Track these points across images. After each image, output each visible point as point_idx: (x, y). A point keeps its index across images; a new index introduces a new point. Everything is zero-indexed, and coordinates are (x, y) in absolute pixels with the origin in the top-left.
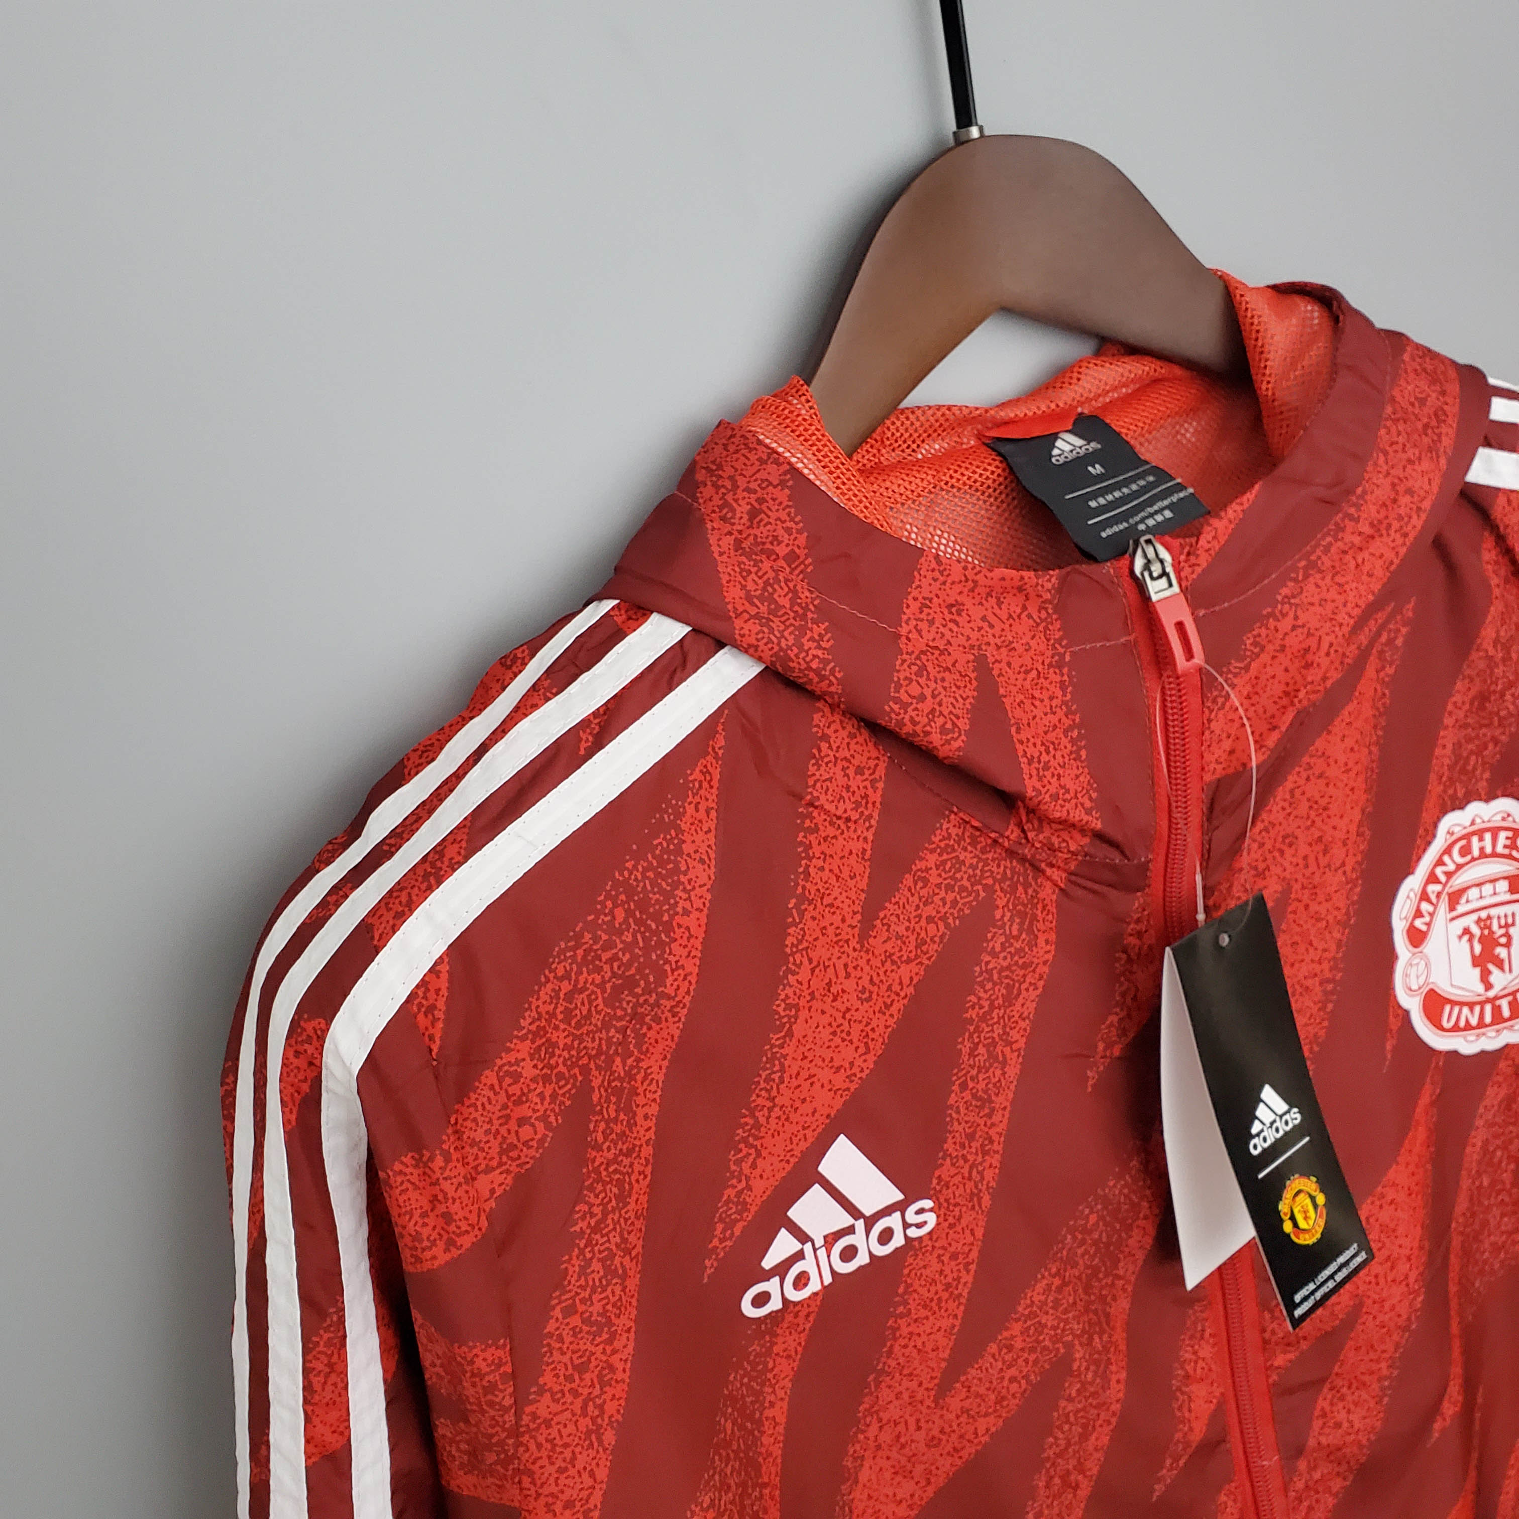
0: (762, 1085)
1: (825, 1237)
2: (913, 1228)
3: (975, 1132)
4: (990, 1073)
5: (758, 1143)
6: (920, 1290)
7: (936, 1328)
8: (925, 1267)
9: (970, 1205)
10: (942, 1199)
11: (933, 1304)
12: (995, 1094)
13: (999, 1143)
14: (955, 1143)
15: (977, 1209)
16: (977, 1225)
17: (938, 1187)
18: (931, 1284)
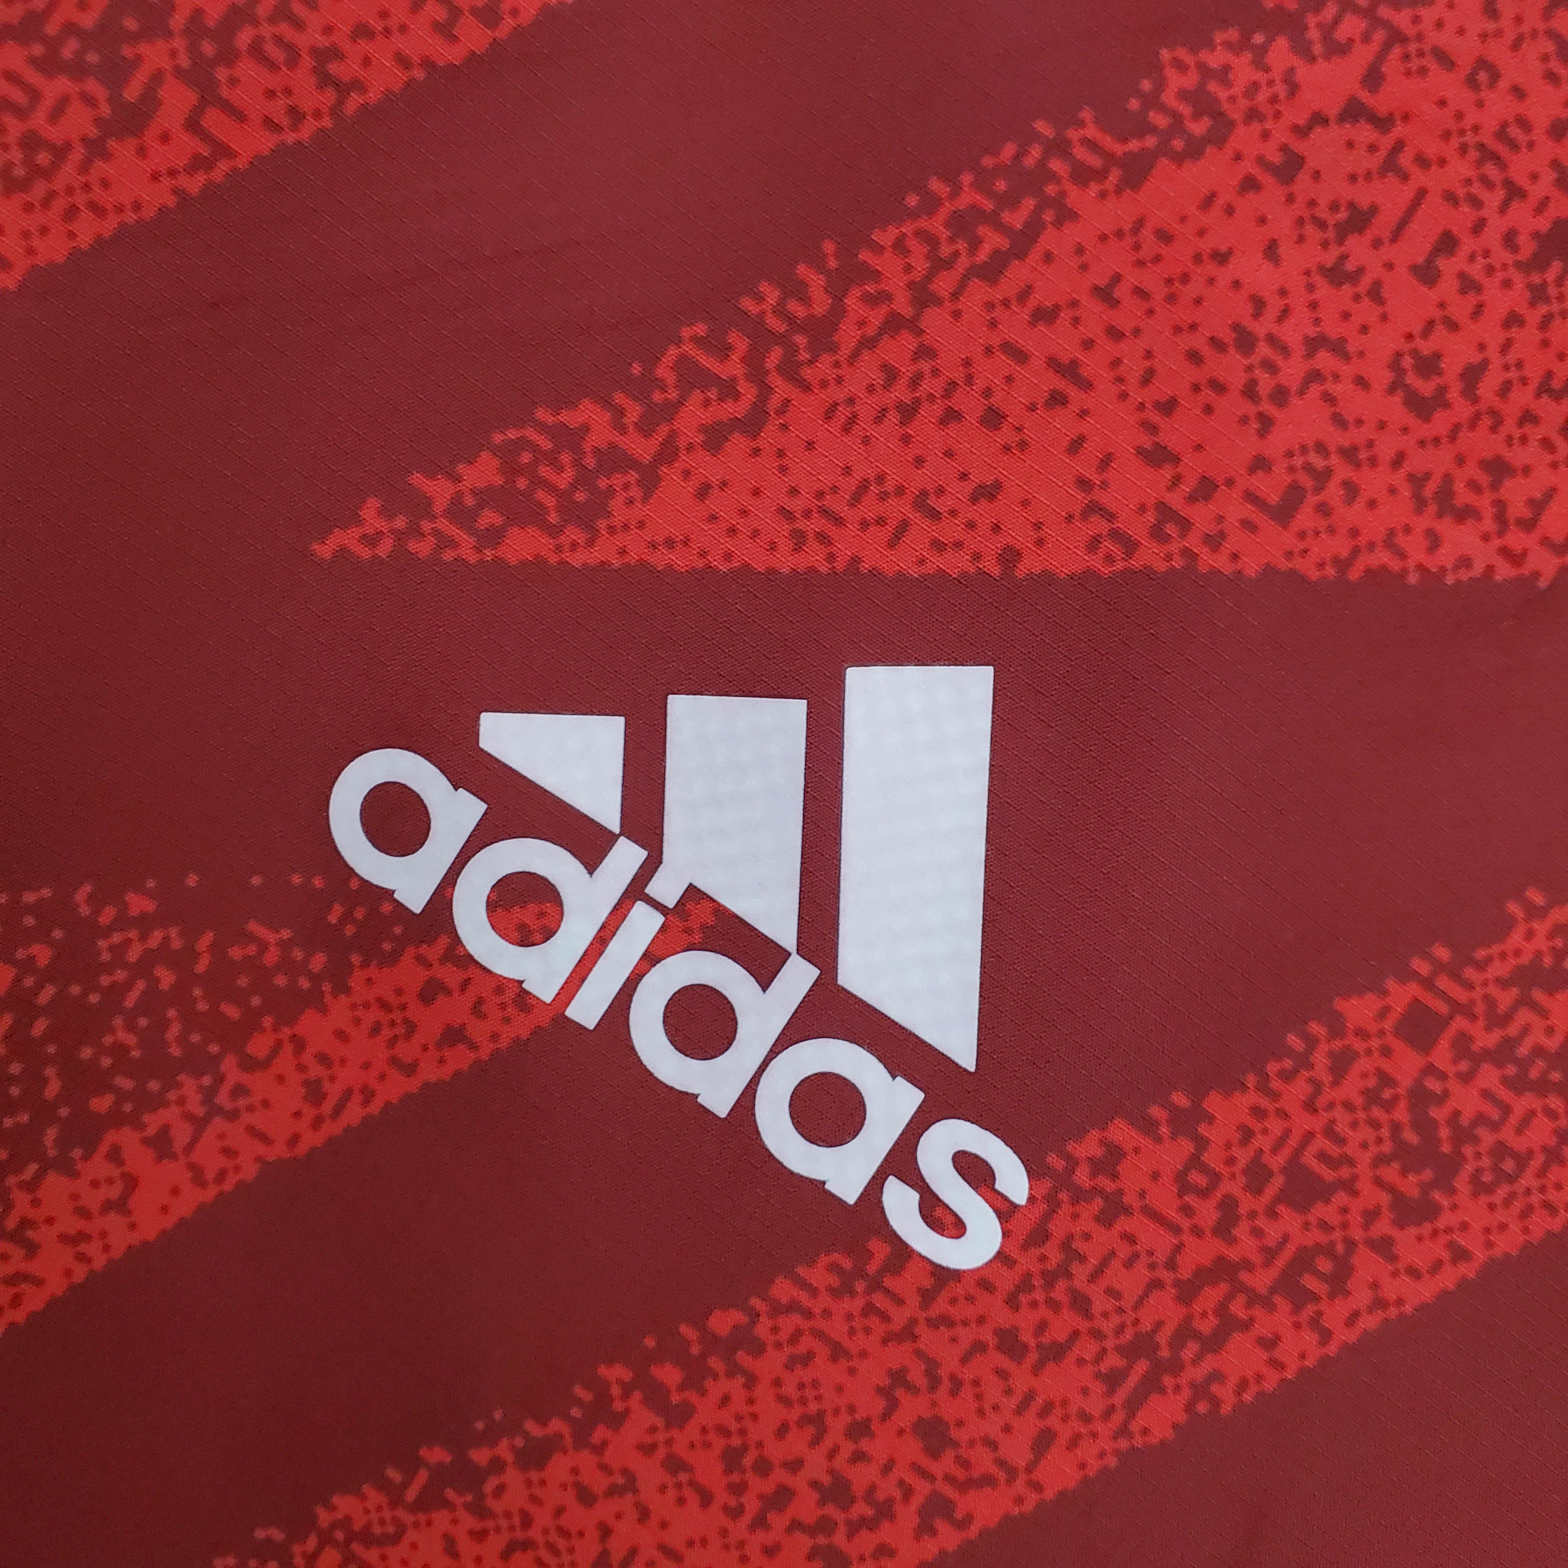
0: (937, 225)
1: (693, 893)
2: (913, 1197)
3: (1325, 1192)
4: (1522, 1104)
5: (781, 388)
6: (763, 1391)
8: (838, 1352)
9: (1113, 1361)
10: (1059, 1227)
11: (760, 1486)
12: (1475, 1179)
13: (1352, 1319)
14: (1247, 1135)
15: (1119, 1398)
16: (1074, 1442)
17: (1082, 1177)
18: (805, 1420)
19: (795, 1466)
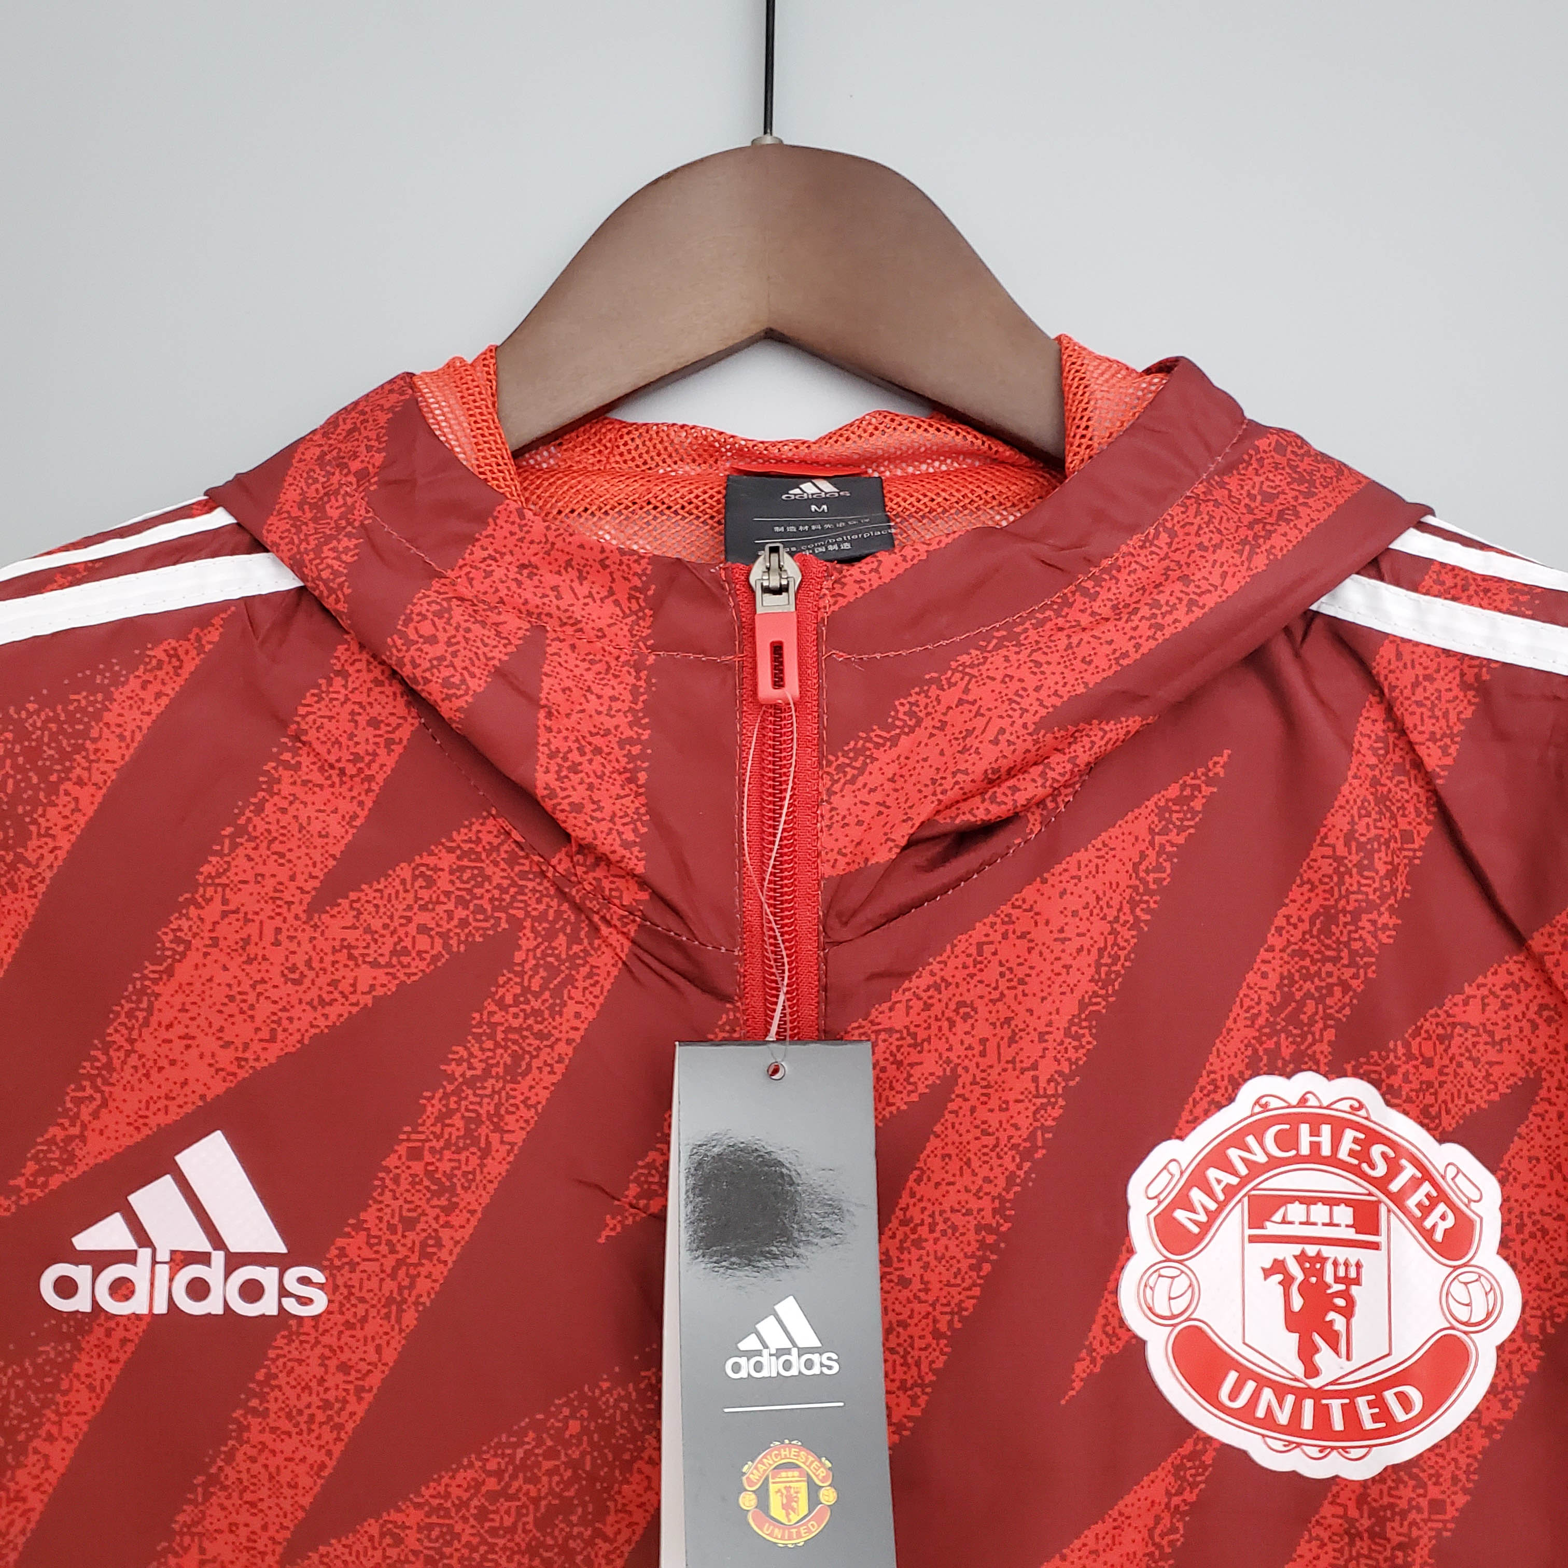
0: (123, 1019)
1: (173, 1252)
2: (293, 1300)
3: (417, 1220)
4: (463, 1157)
5: (107, 1089)
6: (286, 1389)
7: (298, 1456)
8: (300, 1362)
9: (384, 1311)
10: (340, 1281)
11: (302, 1419)
12: (462, 1186)
13: (451, 1253)
14: (380, 1219)
15: (393, 1321)
16: (388, 1343)
17: (337, 1263)
18: (303, 1389)
19: (309, 1406)
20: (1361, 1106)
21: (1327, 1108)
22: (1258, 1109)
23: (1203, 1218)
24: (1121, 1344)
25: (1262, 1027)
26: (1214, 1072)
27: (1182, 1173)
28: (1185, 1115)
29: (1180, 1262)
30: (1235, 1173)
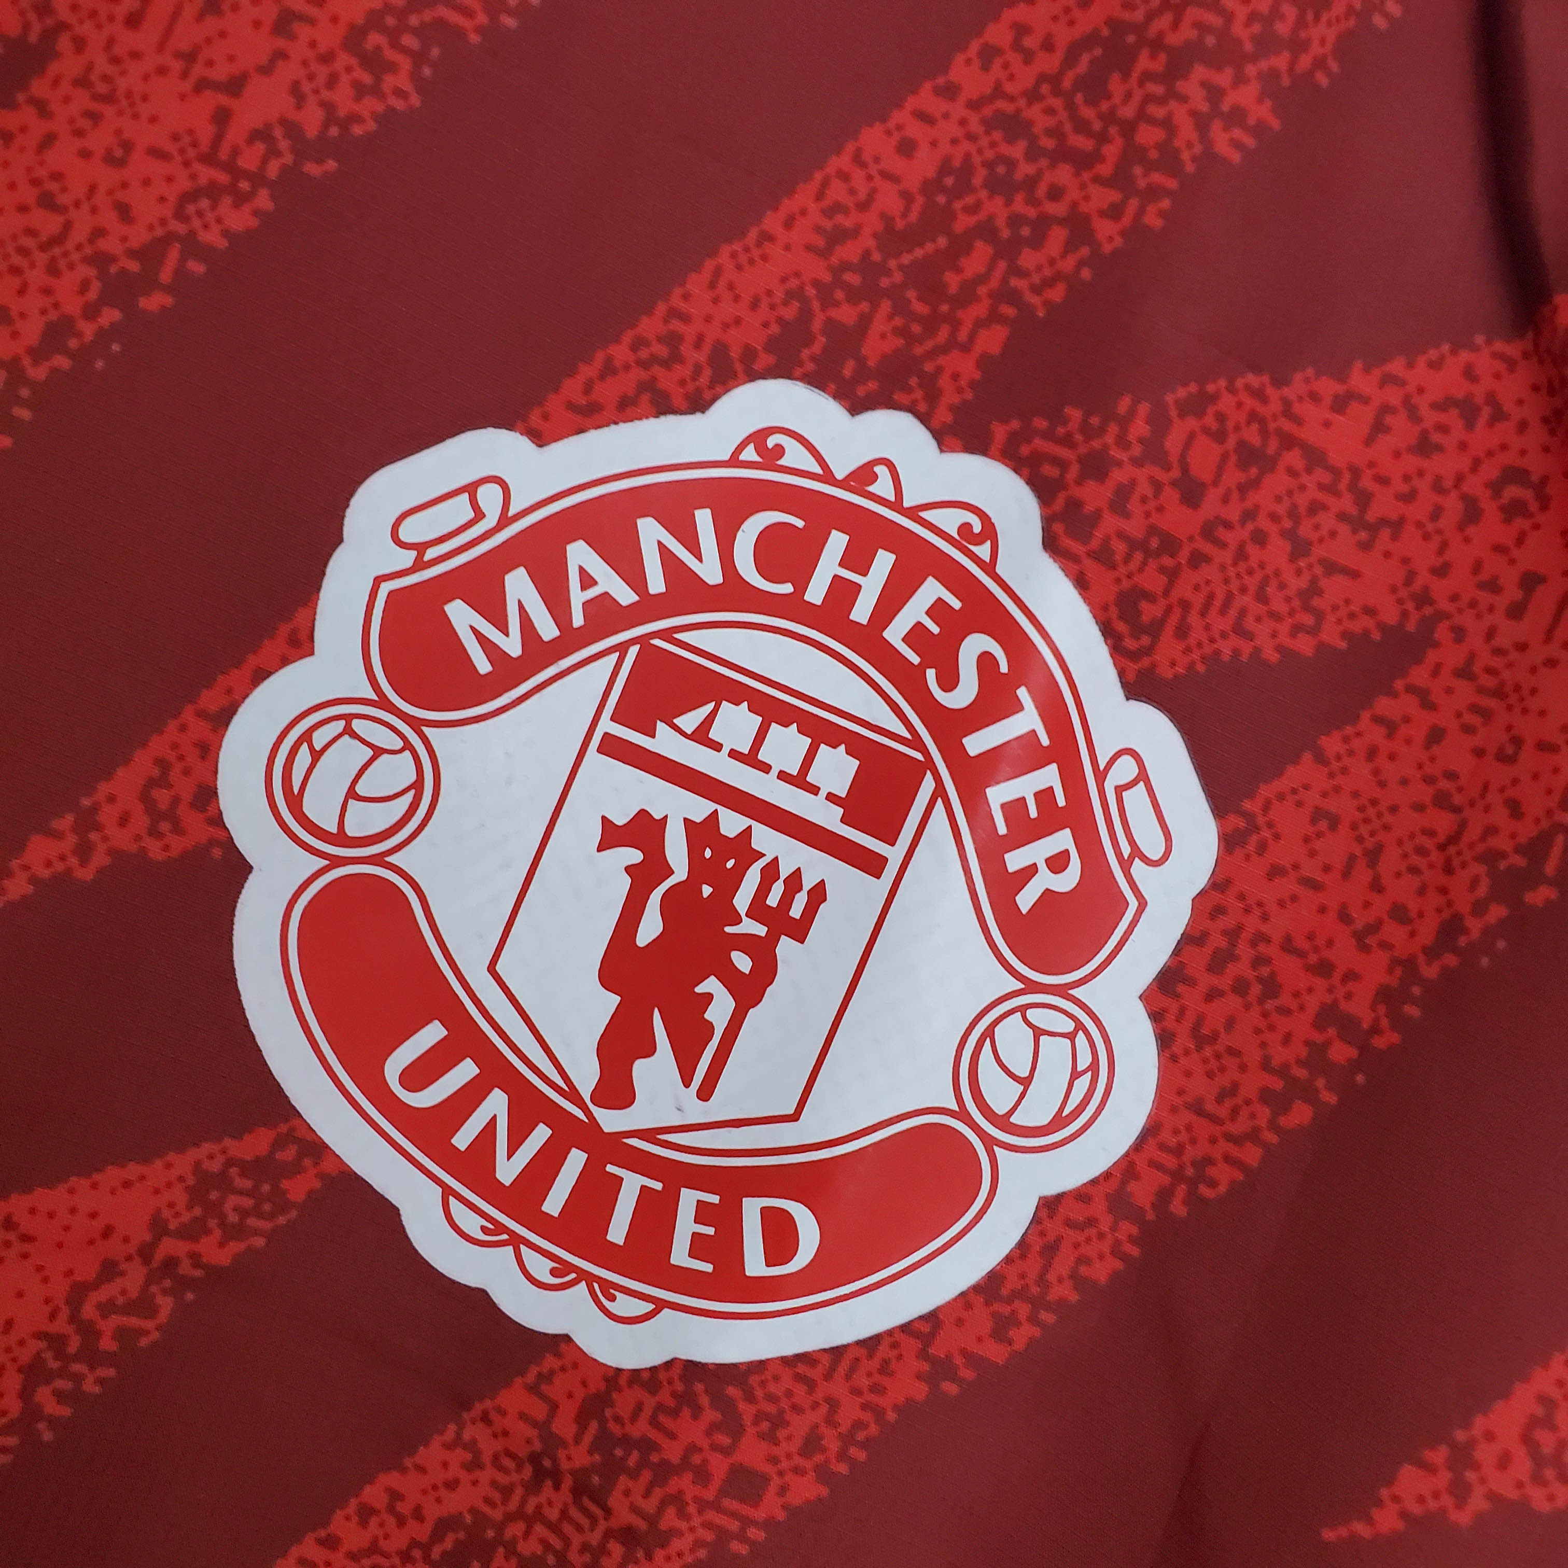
20: (989, 532)
21: (913, 513)
22: (750, 454)
23: (512, 645)
24: (178, 845)
25: (845, 266)
26: (686, 318)
27: (505, 520)
28: (572, 388)
29: (416, 724)
30: (637, 579)
